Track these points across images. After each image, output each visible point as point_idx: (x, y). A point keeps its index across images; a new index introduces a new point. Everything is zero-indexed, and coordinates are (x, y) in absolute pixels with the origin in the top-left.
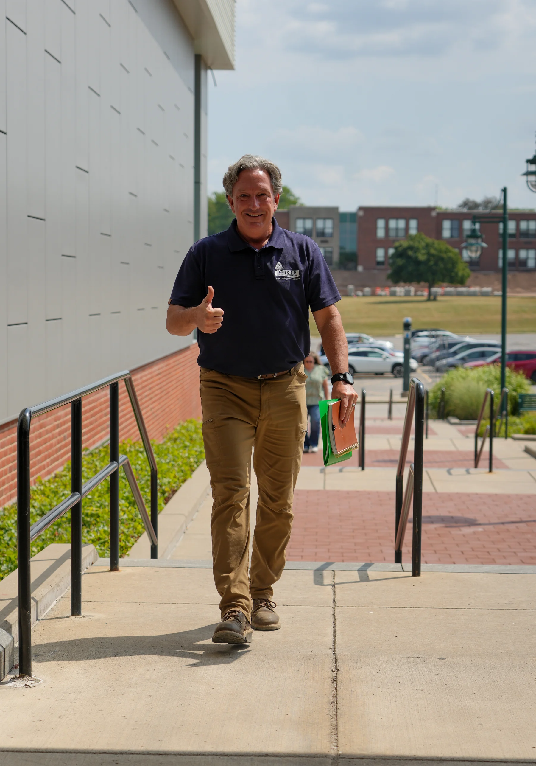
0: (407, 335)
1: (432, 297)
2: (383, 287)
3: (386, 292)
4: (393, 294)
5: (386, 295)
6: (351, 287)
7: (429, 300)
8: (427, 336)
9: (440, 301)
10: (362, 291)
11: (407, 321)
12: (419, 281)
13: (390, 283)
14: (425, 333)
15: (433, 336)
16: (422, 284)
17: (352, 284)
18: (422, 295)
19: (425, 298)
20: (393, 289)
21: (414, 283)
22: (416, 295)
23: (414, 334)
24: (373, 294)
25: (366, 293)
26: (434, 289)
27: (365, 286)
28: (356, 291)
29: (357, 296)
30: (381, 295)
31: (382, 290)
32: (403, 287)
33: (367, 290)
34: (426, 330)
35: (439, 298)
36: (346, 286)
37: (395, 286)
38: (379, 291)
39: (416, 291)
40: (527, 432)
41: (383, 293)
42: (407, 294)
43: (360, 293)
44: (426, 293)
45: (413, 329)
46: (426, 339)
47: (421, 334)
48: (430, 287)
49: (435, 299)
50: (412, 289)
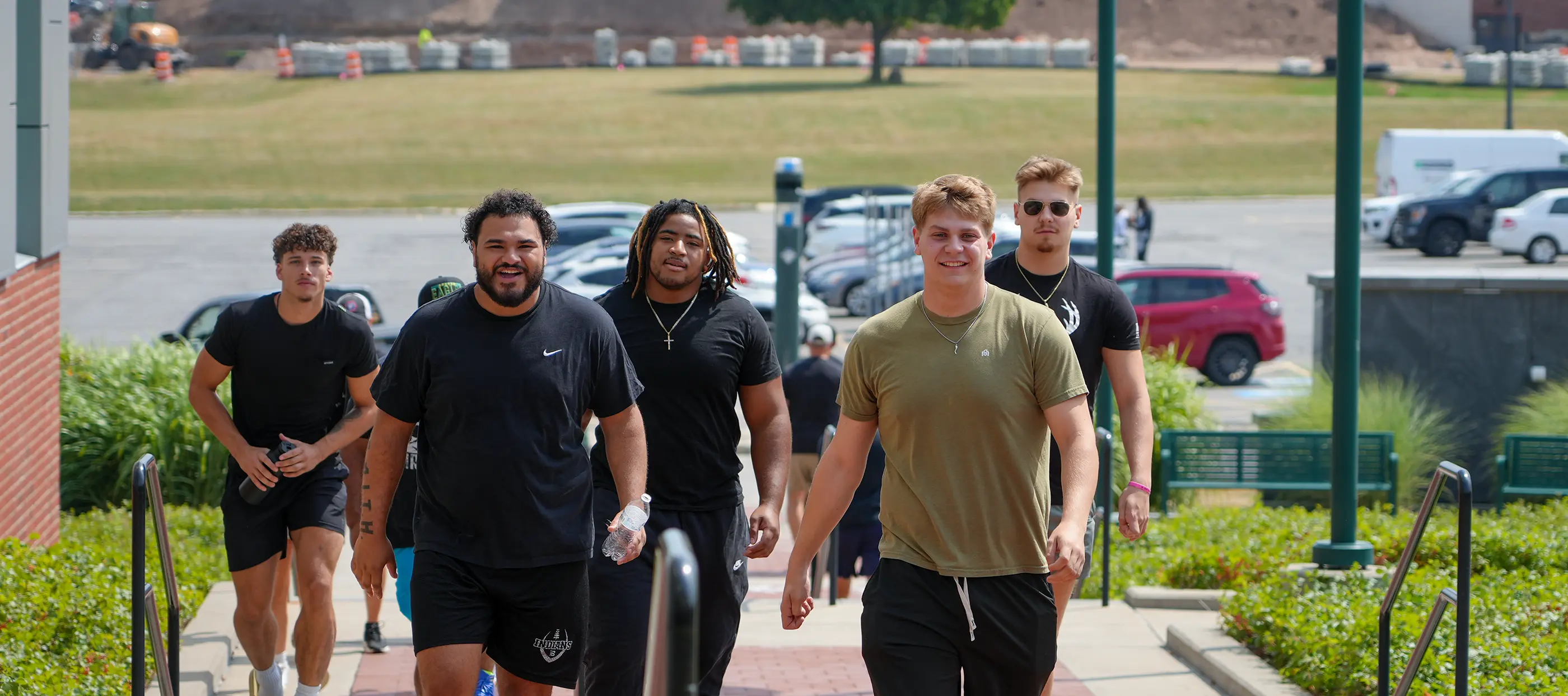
0: (788, 217)
1: (886, 72)
2: (718, 34)
3: (730, 50)
4: (753, 60)
5: (726, 65)
6: (605, 34)
7: (875, 80)
8: (859, 211)
9: (913, 85)
10: (643, 48)
11: (789, 166)
12: (839, 18)
13: (739, 20)
14: (857, 202)
15: (881, 213)
16: (852, 25)
17: (612, 27)
18: (853, 65)
19: (863, 74)
20: (752, 41)
21: (821, 24)
22: (829, 64)
23: (813, 207)
24: (684, 60)
25: (656, 58)
26: (890, 45)
27: (653, 32)
28: (624, 48)
29: (629, 65)
30: (710, 65)
31: (713, 48)
32: (785, 34)
33: (662, 43)
34: (859, 191)
35: (909, 75)
36: (590, 31)
37: (758, 35)
38: (703, 50)
39: (829, 52)
40: (1176, 580)
41: (718, 57)
42: (802, 59)
43: (636, 56)
44: (865, 58)
45: (808, 190)
46: (858, 222)
47: (842, 204)
48: (879, 36)
49: (895, 80)
50: (819, 43)
